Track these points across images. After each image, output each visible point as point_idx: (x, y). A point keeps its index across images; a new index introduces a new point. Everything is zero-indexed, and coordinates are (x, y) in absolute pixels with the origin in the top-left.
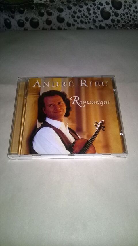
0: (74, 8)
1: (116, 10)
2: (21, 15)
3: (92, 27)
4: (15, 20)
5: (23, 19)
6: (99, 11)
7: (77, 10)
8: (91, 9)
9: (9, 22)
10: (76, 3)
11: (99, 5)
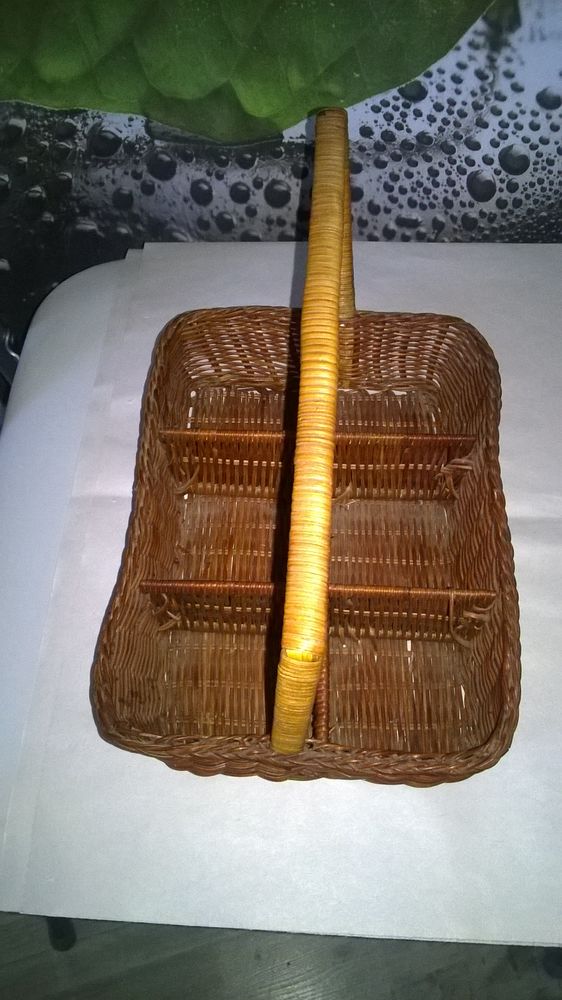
0: (393, 167)
1: (511, 177)
2: (241, 171)
3: (441, 218)
4: (226, 183)
5: (249, 181)
6: (465, 178)
7: (400, 171)
8: (442, 171)
9: (205, 187)
10: (398, 152)
11: (464, 163)
